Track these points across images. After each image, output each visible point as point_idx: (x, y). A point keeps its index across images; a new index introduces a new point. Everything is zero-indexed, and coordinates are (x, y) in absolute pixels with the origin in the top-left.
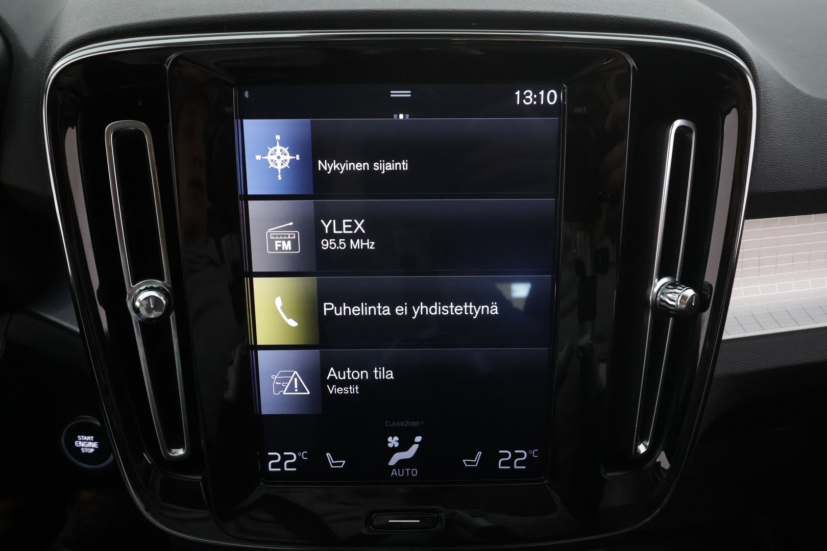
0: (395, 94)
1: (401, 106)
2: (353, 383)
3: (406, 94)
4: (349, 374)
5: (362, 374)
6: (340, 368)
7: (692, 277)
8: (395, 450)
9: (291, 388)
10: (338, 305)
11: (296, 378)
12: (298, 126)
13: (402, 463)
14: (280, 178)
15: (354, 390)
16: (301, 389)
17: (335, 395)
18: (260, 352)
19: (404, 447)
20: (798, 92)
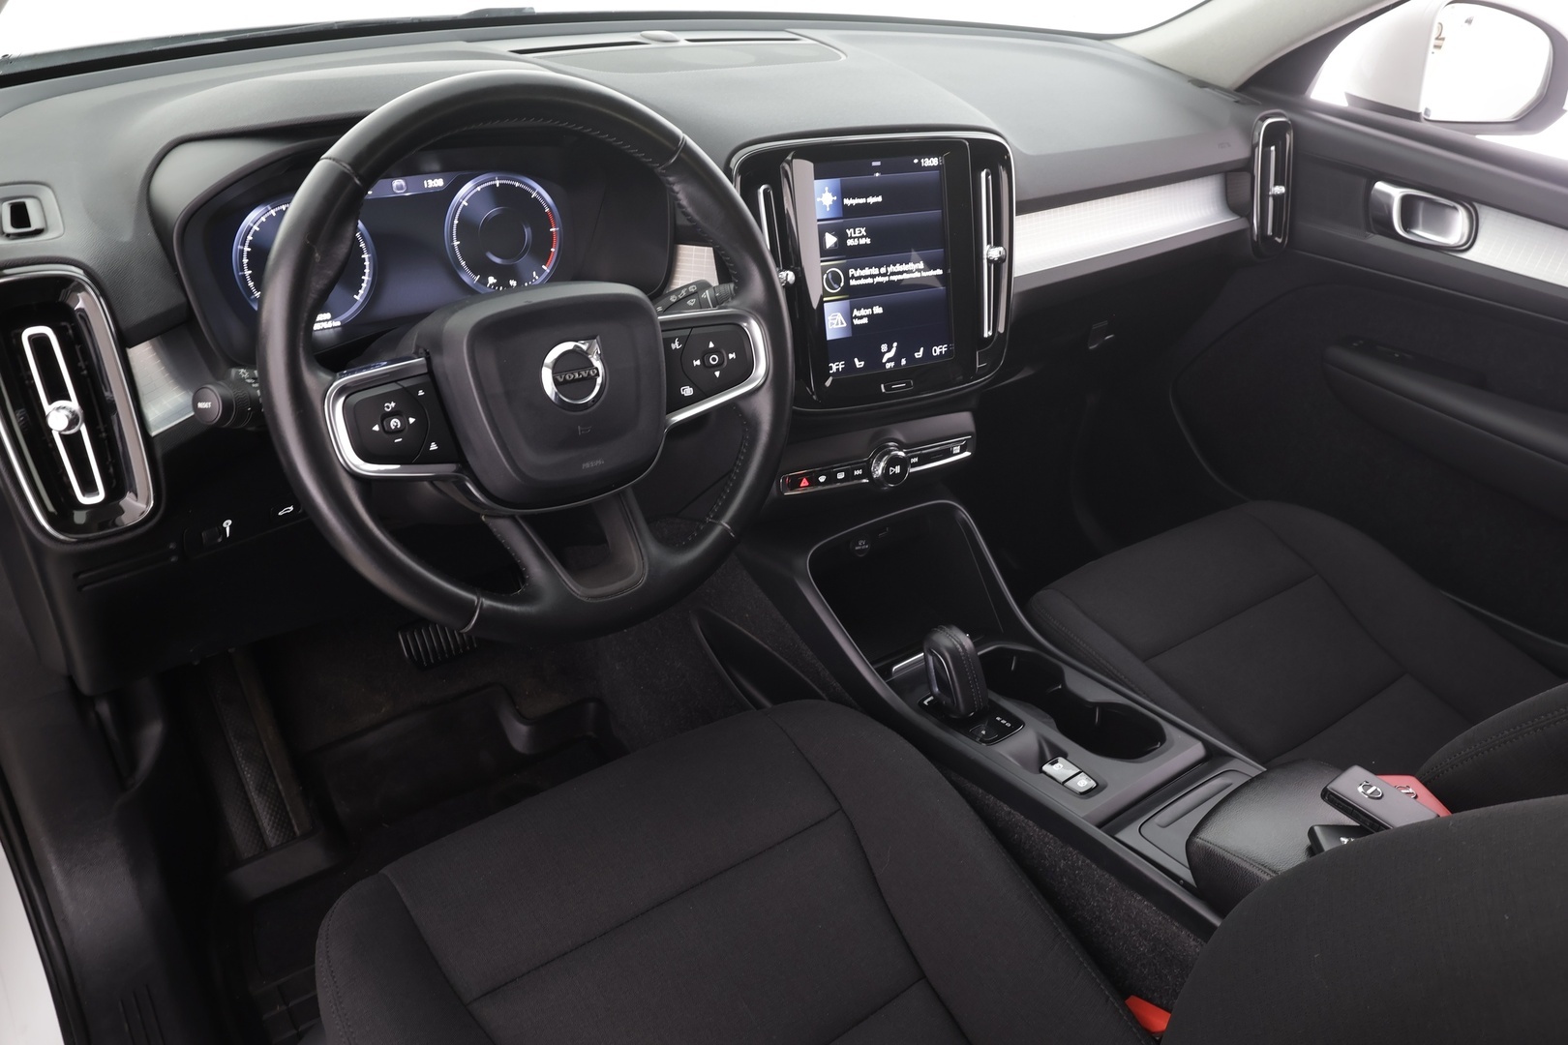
0: (874, 164)
1: (876, 169)
2: (865, 316)
3: (878, 163)
4: (863, 312)
5: (868, 312)
6: (859, 309)
7: (998, 243)
8: (885, 353)
9: (837, 324)
10: (856, 270)
11: (840, 317)
12: (835, 182)
13: (889, 360)
14: (828, 209)
15: (865, 321)
16: (842, 323)
17: (857, 325)
18: (825, 304)
19: (889, 349)
20: (1022, 152)
